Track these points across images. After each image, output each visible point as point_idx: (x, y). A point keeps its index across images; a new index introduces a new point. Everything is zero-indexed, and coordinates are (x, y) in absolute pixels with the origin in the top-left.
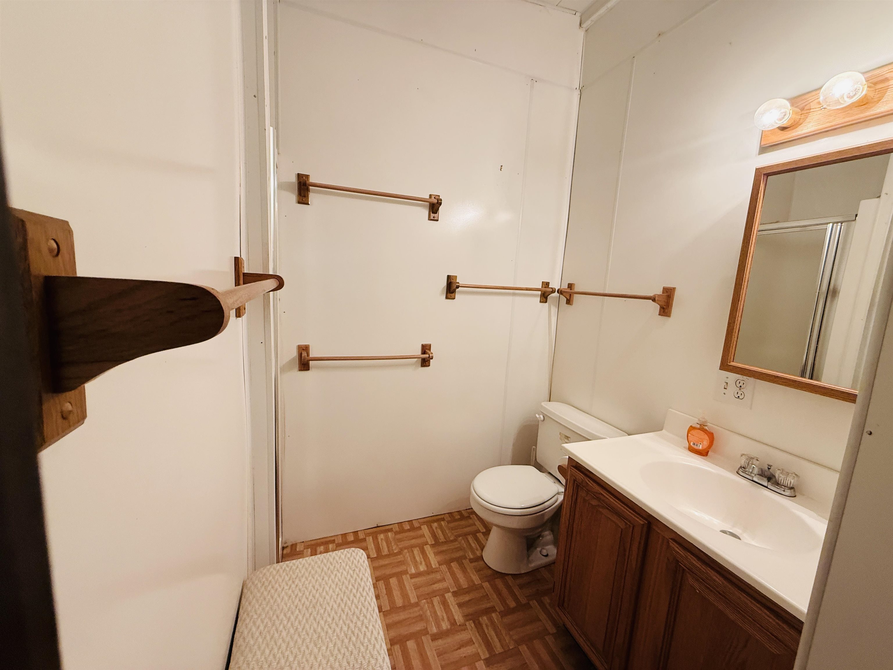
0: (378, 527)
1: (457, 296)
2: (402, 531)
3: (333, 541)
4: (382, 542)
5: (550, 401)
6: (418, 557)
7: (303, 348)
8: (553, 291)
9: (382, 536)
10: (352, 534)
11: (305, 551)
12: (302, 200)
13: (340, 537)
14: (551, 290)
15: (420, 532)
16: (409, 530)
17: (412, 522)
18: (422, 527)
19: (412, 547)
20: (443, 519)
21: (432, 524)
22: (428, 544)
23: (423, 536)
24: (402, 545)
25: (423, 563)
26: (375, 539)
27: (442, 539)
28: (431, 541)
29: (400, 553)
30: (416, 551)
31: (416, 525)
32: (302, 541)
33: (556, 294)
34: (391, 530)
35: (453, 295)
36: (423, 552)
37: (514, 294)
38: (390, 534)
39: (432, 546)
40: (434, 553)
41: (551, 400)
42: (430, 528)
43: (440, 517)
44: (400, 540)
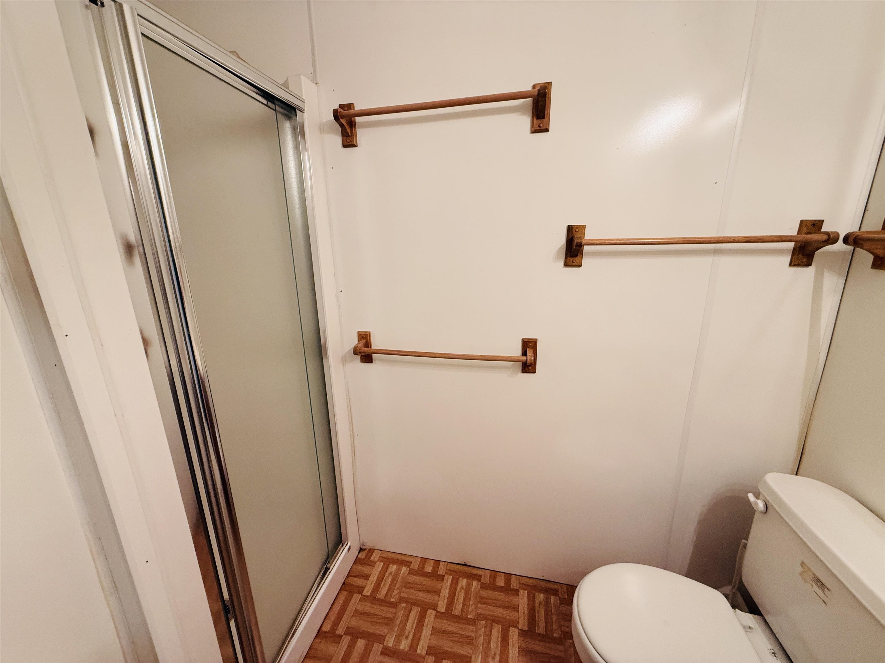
0: (465, 565)
1: (586, 261)
2: (492, 586)
3: (408, 564)
4: (460, 591)
5: (796, 475)
6: (495, 644)
7: (363, 336)
8: (832, 239)
9: (463, 582)
10: (432, 562)
11: (378, 563)
12: (347, 141)
13: (419, 559)
14: (825, 237)
15: (514, 600)
16: (500, 589)
17: (511, 576)
18: (521, 591)
19: (493, 621)
20: (555, 592)
21: (537, 594)
22: (518, 628)
23: (516, 609)
24: (483, 609)
25: (498, 658)
26: (455, 583)
27: (541, 629)
28: (523, 624)
29: (473, 622)
30: (496, 631)
31: (515, 584)
32: (381, 549)
33: (840, 245)
34: (478, 578)
35: (577, 259)
36: (505, 638)
37: (716, 252)
38: (475, 583)
39: (523, 634)
40: (520, 648)
41: (801, 470)
42: (532, 598)
43: (551, 586)
44: (482, 600)
